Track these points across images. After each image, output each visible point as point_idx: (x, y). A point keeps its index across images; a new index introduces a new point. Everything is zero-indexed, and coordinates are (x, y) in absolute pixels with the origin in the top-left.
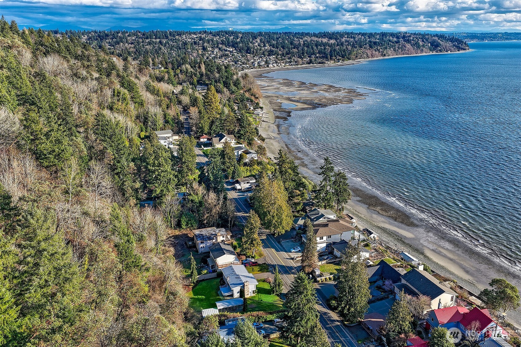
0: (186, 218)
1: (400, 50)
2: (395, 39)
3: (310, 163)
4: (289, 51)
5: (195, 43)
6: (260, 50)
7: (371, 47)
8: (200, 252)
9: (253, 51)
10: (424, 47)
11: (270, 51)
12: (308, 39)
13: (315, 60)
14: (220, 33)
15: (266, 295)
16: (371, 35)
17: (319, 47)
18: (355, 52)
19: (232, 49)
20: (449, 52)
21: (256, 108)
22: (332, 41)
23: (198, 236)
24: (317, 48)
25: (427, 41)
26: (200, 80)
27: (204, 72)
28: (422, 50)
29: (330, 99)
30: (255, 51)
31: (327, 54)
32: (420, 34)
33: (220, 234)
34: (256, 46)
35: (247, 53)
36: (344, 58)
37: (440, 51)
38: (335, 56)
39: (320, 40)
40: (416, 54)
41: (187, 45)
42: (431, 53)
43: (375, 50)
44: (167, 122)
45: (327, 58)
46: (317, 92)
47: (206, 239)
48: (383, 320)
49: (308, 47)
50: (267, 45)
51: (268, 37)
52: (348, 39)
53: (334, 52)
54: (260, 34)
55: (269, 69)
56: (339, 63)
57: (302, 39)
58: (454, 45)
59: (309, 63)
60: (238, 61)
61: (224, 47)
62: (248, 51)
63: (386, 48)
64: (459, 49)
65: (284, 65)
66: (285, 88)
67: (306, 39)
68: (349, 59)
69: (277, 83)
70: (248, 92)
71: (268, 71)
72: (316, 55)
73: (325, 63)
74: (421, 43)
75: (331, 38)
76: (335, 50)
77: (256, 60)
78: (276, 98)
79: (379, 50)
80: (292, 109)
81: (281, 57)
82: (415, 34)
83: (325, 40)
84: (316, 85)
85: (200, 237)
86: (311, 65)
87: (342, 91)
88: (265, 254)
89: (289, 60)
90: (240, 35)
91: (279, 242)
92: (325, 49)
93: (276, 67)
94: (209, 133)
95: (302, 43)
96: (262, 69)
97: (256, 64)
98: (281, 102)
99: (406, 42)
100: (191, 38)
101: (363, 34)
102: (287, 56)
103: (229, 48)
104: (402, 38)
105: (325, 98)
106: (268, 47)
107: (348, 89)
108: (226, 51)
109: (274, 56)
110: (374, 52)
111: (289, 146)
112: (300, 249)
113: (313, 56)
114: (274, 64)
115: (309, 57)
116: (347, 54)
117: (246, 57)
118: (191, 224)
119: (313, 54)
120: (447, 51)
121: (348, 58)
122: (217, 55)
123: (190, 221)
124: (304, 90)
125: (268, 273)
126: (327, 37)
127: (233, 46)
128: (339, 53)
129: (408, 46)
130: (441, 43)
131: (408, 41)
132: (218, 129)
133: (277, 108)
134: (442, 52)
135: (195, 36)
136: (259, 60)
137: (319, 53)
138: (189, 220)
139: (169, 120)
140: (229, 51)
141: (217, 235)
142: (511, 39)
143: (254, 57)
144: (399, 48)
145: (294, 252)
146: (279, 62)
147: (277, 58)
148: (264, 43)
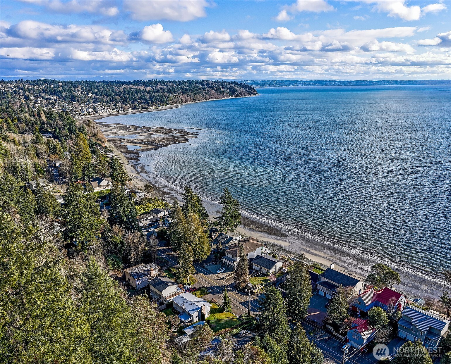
0: (111, 260)
1: (207, 95)
2: (201, 86)
3: (178, 196)
4: (112, 98)
5: (15, 92)
6: (85, 98)
7: (183, 93)
8: (137, 289)
9: (78, 99)
10: (225, 92)
11: (94, 98)
12: (127, 87)
13: (138, 106)
14: (39, 82)
15: (219, 314)
16: (180, 83)
17: (139, 94)
18: (171, 98)
19: (56, 98)
20: (244, 96)
21: (107, 152)
22: (149, 89)
23: (133, 274)
24: (137, 95)
25: (226, 87)
26: (41, 129)
27: (45, 120)
28: (224, 95)
29: (167, 140)
30: (80, 99)
31: (148, 100)
32: (219, 82)
33: (152, 269)
34: (79, 94)
35: (72, 101)
36: (163, 103)
37: (237, 95)
38: (155, 102)
39: (138, 87)
40: (220, 98)
41: (6, 94)
42: (231, 98)
43: (187, 96)
44: (38, 171)
45: (148, 103)
46: (152, 134)
47: (141, 276)
48: (319, 313)
49: (129, 94)
50: (90, 93)
51: (88, 86)
52: (162, 87)
53: (154, 98)
54: (79, 83)
55: (98, 115)
56: (160, 108)
57: (121, 87)
58: (246, 91)
59: (134, 109)
60: (66, 109)
61: (47, 96)
62: (73, 99)
63: (196, 94)
64: (251, 94)
65: (111, 111)
66: (122, 132)
67: (125, 87)
68: (168, 104)
69: (112, 128)
70: (93, 137)
71: (98, 117)
72: (138, 101)
73: (148, 108)
74: (222, 89)
75: (147, 86)
76: (154, 97)
77: (84, 107)
78: (119, 142)
79: (190, 96)
80: (139, 150)
81: (106, 104)
82: (215, 82)
83: (142, 88)
84: (149, 128)
85: (135, 275)
86: (136, 110)
87: (175, 132)
88: (198, 280)
89: (114, 107)
90: (61, 84)
91: (203, 267)
92: (144, 95)
93: (105, 114)
94: (83, 179)
95: (122, 90)
96: (92, 116)
97: (85, 111)
98: (125, 144)
99: (210, 88)
100: (8, 87)
101: (174, 82)
102: (112, 102)
103: (52, 97)
104: (207, 85)
105: (163, 139)
106: (90, 95)
107: (179, 130)
108: (50, 99)
109: (99, 103)
110: (187, 97)
111: (152, 183)
112: (225, 269)
113: (136, 102)
114: (102, 111)
115: (131, 103)
116: (165, 100)
117: (73, 105)
118: (118, 264)
119: (135, 100)
120: (242, 96)
121: (166, 103)
122: (41, 103)
123: (116, 262)
124: (141, 133)
125: (208, 295)
126: (143, 85)
127: (56, 95)
128: (158, 99)
129: (213, 92)
130: (237, 88)
131: (212, 88)
132: (91, 174)
133: (124, 150)
134: (238, 96)
135: (12, 86)
136: (86, 108)
137: (140, 99)
138: (114, 262)
139: (39, 168)
140: (53, 99)
141: (150, 270)
142: (283, 85)
143: (80, 104)
144: (205, 93)
145: (220, 273)
146: (105, 108)
147: (102, 105)
148: (86, 91)
